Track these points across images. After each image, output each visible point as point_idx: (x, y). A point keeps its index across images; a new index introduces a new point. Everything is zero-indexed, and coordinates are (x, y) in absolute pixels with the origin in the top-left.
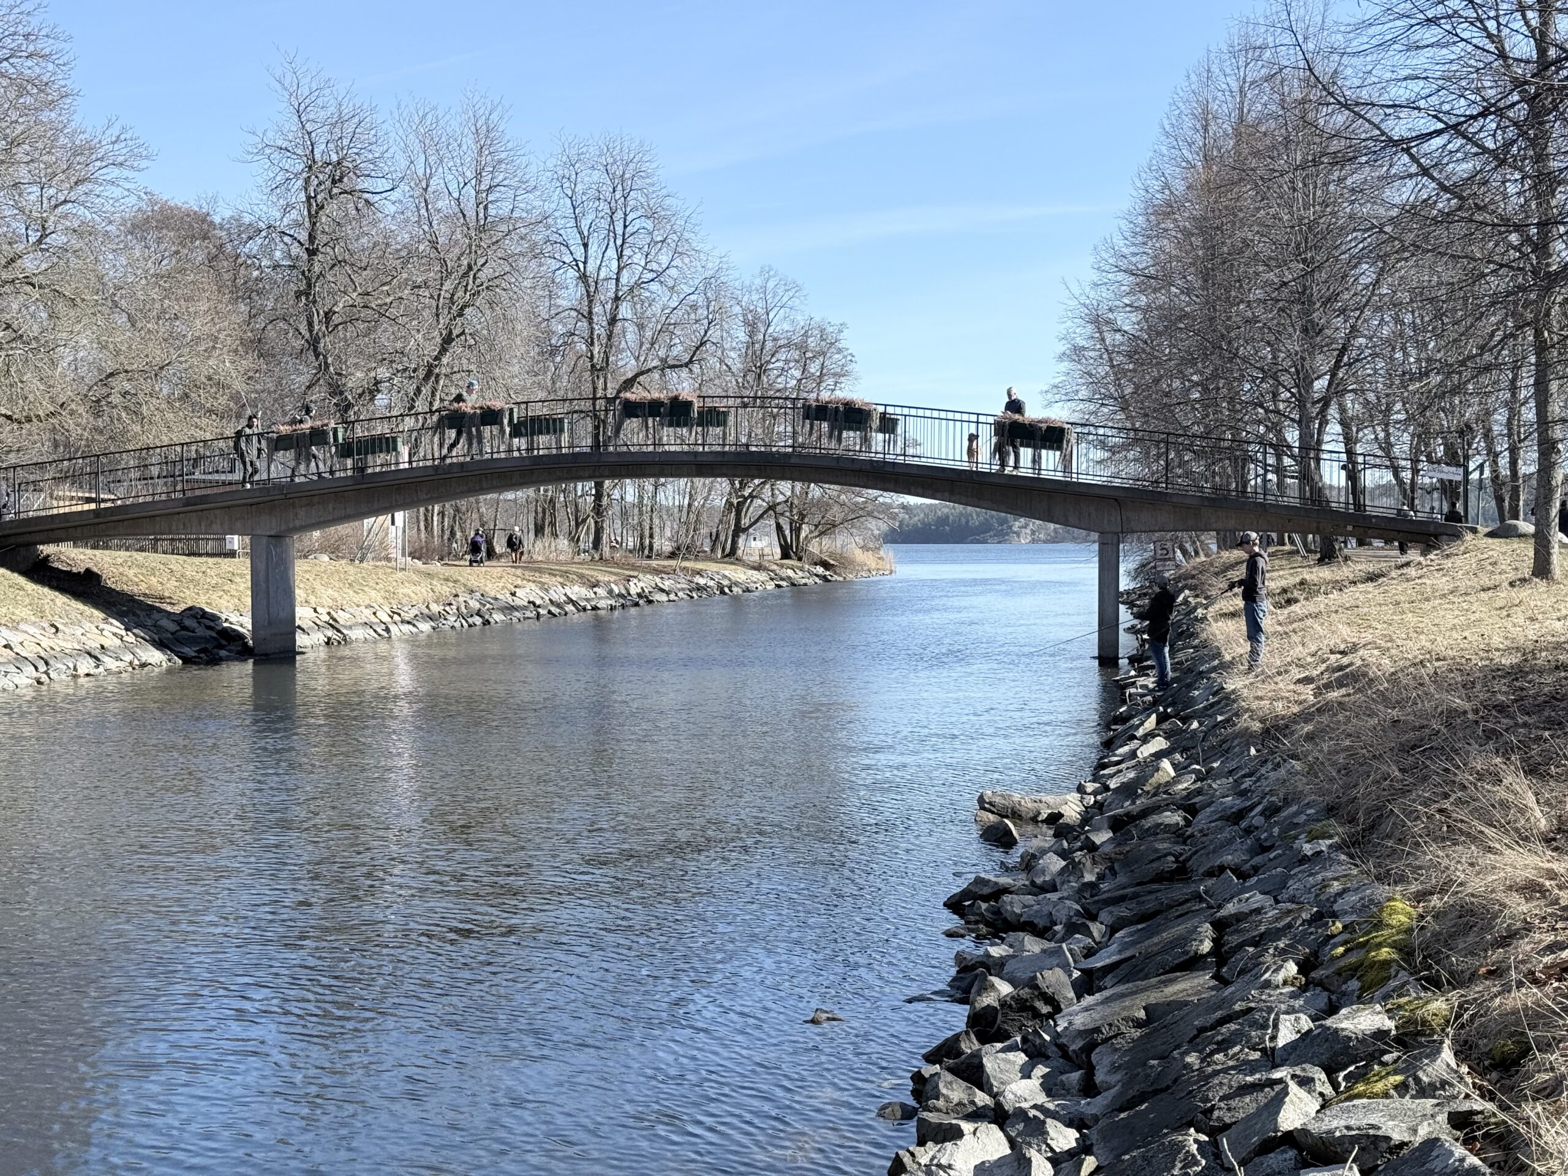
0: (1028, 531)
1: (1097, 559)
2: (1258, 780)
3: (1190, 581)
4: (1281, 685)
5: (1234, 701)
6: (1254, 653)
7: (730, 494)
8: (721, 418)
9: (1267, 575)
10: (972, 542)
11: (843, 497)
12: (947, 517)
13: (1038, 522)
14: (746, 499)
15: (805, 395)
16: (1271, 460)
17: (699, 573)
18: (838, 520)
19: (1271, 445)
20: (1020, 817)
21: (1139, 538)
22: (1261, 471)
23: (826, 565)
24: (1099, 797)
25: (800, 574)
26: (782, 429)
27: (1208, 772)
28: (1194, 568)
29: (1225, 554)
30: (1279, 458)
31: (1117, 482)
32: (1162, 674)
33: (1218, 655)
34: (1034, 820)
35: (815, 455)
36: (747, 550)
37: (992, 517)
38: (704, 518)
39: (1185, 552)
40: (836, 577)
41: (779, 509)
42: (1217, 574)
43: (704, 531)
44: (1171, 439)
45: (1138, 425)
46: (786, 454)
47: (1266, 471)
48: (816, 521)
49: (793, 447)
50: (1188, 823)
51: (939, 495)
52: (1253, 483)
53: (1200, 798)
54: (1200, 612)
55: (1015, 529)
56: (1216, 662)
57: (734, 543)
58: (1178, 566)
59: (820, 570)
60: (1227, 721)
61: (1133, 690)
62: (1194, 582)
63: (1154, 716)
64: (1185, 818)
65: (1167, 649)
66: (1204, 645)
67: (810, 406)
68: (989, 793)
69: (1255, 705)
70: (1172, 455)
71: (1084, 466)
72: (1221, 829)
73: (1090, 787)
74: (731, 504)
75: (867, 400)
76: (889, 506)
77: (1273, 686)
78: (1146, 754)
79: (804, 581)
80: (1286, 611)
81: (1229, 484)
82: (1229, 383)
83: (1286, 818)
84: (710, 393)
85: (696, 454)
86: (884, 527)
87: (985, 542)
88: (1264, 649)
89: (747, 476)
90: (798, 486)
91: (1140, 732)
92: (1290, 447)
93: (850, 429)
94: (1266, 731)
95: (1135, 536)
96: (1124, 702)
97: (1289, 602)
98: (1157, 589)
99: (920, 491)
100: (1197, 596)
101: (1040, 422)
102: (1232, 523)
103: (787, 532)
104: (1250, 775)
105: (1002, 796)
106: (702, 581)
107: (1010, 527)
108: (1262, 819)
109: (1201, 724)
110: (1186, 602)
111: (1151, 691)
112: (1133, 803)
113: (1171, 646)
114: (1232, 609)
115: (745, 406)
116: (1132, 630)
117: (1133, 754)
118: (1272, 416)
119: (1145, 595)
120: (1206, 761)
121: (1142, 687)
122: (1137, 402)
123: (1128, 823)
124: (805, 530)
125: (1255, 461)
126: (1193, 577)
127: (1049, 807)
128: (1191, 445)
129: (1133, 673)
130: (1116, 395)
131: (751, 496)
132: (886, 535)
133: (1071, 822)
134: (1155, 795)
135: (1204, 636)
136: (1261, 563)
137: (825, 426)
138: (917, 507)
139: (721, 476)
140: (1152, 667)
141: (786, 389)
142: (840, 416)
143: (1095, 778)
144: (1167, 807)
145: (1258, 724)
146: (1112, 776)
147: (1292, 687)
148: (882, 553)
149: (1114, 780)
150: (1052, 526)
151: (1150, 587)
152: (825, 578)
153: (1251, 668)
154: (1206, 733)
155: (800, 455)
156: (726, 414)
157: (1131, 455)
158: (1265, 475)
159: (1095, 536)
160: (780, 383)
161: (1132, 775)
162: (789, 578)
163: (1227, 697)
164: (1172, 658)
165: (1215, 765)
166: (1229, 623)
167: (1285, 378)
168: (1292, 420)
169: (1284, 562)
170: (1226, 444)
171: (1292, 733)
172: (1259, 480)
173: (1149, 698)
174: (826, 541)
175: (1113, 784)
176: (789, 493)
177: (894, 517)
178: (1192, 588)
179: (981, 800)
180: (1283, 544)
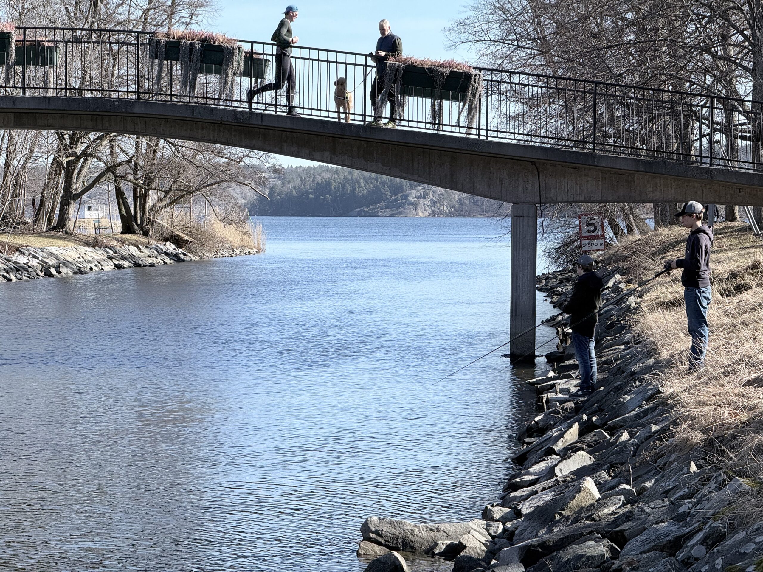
0: (427, 202)
1: (510, 236)
2: (699, 501)
3: (621, 264)
4: (728, 388)
5: (672, 407)
6: (696, 351)
7: (58, 151)
8: (47, 55)
9: (713, 257)
10: (359, 215)
11: (200, 157)
12: (329, 184)
13: (440, 190)
14: (78, 158)
15: (153, 29)
16: (719, 116)
17: (18, 250)
18: (194, 185)
19: (719, 98)
20: (413, 549)
21: (561, 211)
22: (706, 130)
23: (178, 241)
24: (509, 525)
25: (146, 252)
26: (123, 71)
27: (639, 493)
28: (627, 248)
29: (664, 231)
30: (729, 116)
31: (536, 142)
32: (587, 377)
33: (653, 352)
34: (430, 552)
35: (164, 105)
36: (80, 222)
37: (384, 184)
38: (26, 181)
39: (616, 229)
40: (190, 256)
41: (120, 170)
42: (654, 255)
43: (26, 197)
44: (600, 89)
45: (560, 72)
46: (128, 102)
47: (714, 130)
48: (166, 187)
49: (137, 93)
50: (615, 555)
51: (318, 154)
52: (697, 144)
53: (630, 524)
54: (632, 301)
55: (411, 199)
56: (651, 361)
57: (63, 213)
58: (607, 246)
59: (170, 247)
60: (664, 430)
61: (551, 395)
62: (627, 264)
63: (576, 426)
64: (611, 549)
65: (592, 345)
66: (638, 340)
67: (158, 42)
68: (375, 518)
69: (696, 411)
70: (601, 110)
71: (495, 123)
72: (654, 561)
73: (498, 512)
74: (60, 164)
75: (229, 36)
76: (257, 170)
77: (718, 389)
78: (566, 472)
79: (150, 261)
80: (735, 300)
81: (668, 145)
82: (670, 23)
83: (731, 547)
84: (33, 24)
85: (14, 99)
86: (251, 195)
87: (374, 215)
88: (707, 347)
89: (80, 128)
90: (144, 141)
91: (559, 446)
92: (741, 101)
93: (208, 71)
94: (709, 443)
95: (557, 207)
96: (540, 409)
97: (739, 288)
98: (581, 272)
99: (295, 149)
100: (629, 282)
101: (442, 66)
102: (672, 193)
103: (130, 201)
104: (690, 496)
105: (391, 523)
106: (22, 260)
107: (406, 197)
108: (703, 548)
109: (632, 435)
110: (616, 289)
111: (573, 396)
112: (550, 531)
113: (597, 342)
114: (671, 297)
115: (78, 41)
116: (551, 322)
117: (551, 472)
118: (720, 63)
119: (568, 280)
120: (637, 480)
121: (562, 391)
122: (559, 44)
123: (542, 555)
124: (152, 198)
125: (700, 118)
126: (625, 258)
127: (448, 536)
128: (626, 96)
129: (551, 374)
130: (534, 35)
131: (85, 154)
132: (253, 205)
133: (475, 555)
134: (576, 521)
135: (637, 329)
136: (704, 240)
137: (177, 68)
138: (292, 170)
139: (48, 127)
140: (575, 367)
141: (129, 21)
142: (196, 56)
143: (504, 501)
144: (589, 535)
145: (700, 435)
146: (524, 499)
147: (741, 390)
148: (248, 226)
149: (527, 503)
150: (456, 195)
151: (574, 271)
152: (176, 258)
153: (692, 368)
154: (638, 446)
155: (147, 103)
156: (52, 50)
157: (551, 109)
158: (711, 135)
159: (507, 207)
160: (122, 14)
161: (548, 497)
162: (132, 257)
163: (663, 403)
164: (599, 356)
165: (649, 484)
166: (667, 313)
167: (737, 18)
168: (746, 69)
169: (734, 241)
170: (666, 97)
171: (740, 445)
172: (705, 141)
173: (571, 404)
174: (178, 212)
175: (526, 508)
176: (132, 152)
177: (263, 182)
178: (624, 272)
179: (365, 529)
180: (733, 219)
